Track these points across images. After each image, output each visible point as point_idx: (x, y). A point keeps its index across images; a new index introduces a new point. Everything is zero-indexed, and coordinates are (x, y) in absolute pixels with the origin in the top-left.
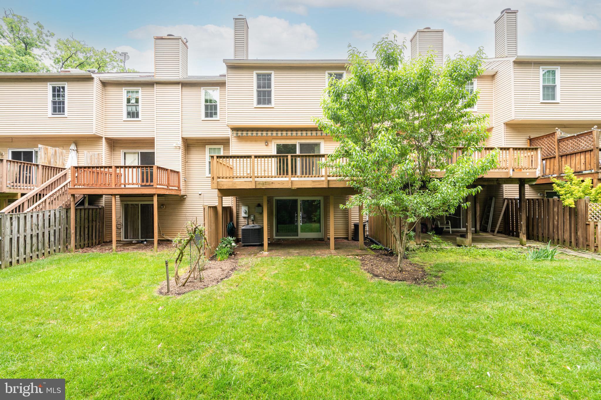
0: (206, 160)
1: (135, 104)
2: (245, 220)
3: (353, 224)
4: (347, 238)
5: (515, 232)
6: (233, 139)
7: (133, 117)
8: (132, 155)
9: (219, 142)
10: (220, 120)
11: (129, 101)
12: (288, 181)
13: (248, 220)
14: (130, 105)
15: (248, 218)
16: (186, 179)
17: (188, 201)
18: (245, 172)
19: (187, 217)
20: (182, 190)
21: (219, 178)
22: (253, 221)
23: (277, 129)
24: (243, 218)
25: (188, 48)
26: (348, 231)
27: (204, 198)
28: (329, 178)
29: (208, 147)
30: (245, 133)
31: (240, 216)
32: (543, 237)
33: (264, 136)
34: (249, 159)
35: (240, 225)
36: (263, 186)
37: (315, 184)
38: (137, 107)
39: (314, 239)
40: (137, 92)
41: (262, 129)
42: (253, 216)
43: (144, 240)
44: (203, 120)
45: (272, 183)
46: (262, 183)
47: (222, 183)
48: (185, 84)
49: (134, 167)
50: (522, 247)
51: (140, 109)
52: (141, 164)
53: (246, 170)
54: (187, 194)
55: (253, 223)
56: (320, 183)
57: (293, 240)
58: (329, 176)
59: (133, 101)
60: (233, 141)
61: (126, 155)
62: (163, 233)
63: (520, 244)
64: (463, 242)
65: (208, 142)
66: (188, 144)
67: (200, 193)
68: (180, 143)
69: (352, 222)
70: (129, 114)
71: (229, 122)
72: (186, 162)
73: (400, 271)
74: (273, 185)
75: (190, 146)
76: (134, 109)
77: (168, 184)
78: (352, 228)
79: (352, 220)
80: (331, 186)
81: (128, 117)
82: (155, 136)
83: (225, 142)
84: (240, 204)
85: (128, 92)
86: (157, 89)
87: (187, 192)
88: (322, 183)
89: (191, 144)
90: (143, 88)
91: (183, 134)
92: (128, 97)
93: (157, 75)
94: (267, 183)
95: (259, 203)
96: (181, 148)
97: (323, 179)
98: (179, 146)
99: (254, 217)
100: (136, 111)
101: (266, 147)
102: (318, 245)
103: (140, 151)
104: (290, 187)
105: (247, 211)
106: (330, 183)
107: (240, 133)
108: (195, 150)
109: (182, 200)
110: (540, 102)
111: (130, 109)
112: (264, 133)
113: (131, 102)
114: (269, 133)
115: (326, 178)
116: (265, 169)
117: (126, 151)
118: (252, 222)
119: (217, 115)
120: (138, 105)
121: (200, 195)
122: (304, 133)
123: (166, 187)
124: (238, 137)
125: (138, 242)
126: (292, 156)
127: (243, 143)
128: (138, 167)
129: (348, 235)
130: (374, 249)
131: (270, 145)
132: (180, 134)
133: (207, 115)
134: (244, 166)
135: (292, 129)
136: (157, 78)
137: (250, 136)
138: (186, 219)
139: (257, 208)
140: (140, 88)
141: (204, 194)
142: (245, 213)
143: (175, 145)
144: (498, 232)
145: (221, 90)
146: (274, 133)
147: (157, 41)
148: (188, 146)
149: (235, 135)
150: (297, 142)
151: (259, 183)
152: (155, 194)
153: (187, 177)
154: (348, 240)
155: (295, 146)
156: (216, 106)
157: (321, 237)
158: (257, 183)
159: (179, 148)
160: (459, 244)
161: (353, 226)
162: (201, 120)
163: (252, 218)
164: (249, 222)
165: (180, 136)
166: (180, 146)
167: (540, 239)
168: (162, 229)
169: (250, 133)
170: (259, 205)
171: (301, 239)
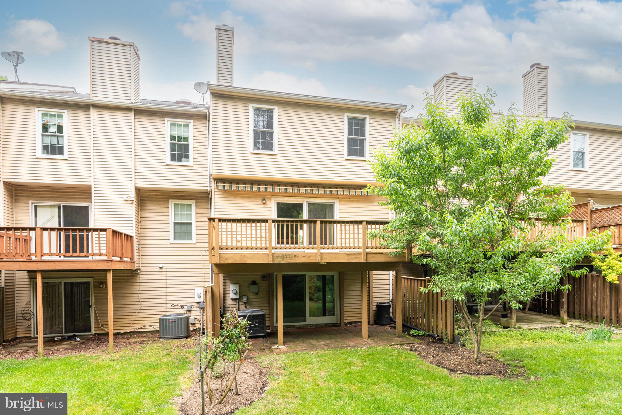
0: (170, 220)
1: (56, 134)
2: (235, 303)
3: (375, 304)
5: (547, 309)
6: (216, 193)
7: (53, 153)
8: (48, 210)
9: (188, 196)
10: (194, 166)
11: (45, 128)
12: (316, 253)
13: (239, 303)
14: (48, 135)
15: (239, 299)
16: (140, 246)
17: (142, 278)
18: (234, 239)
19: (141, 300)
20: (136, 262)
21: (222, 249)
22: (245, 303)
23: (280, 184)
24: (231, 300)
25: (139, 60)
26: (369, 313)
27: (168, 273)
28: (368, 251)
29: (172, 203)
30: (235, 187)
31: (227, 298)
32: (580, 314)
33: (262, 192)
34: (263, 225)
35: (227, 309)
36: (283, 260)
37: (350, 257)
38: (60, 139)
39: (326, 325)
40: (60, 116)
41: (259, 182)
42: (246, 296)
43: (72, 334)
44: (167, 165)
45: (295, 256)
46: (281, 255)
47: (226, 256)
48: (139, 112)
49: (52, 229)
50: (564, 326)
51: (66, 142)
52: (65, 225)
53: (235, 236)
54: (140, 268)
55: (246, 307)
56: (356, 257)
57: (299, 327)
58: (367, 248)
59: (53, 129)
60: (216, 196)
61: (38, 209)
62: (103, 323)
63: (561, 323)
64: (508, 322)
65: (172, 196)
66: (141, 197)
67: (161, 266)
68: (133, 195)
69: (374, 302)
70: (45, 148)
71: (214, 171)
72: (140, 222)
73: (479, 363)
74: (296, 258)
75: (145, 200)
76: (54, 141)
77: (122, 254)
78: (374, 309)
79: (374, 299)
80: (370, 260)
81: (43, 153)
82: (92, 184)
83: (198, 197)
84: (227, 281)
85: (44, 115)
86: (94, 115)
87: (140, 265)
88: (358, 256)
89: (146, 198)
90: (70, 112)
91: (137, 182)
92: (44, 122)
93: (94, 95)
94: (288, 256)
95: (253, 279)
96: (135, 203)
97: (360, 251)
98: (132, 199)
99: (248, 299)
100: (58, 144)
101: (262, 206)
102: (341, 333)
103: (62, 204)
104: (320, 262)
105: (238, 291)
106: (369, 256)
107: (228, 186)
108: (153, 205)
109: (134, 276)
110: (570, 169)
111: (47, 141)
112: (263, 188)
113: (50, 130)
114: (269, 188)
115: (364, 251)
116: (261, 235)
117: (37, 203)
118: (244, 306)
119: (188, 158)
120: (62, 136)
121: (161, 268)
122: (315, 190)
123: (119, 259)
124: (224, 191)
125: (63, 339)
126: (322, 222)
127: (230, 199)
128: (59, 230)
129: (369, 318)
130: (417, 335)
131: (268, 203)
132: (133, 182)
133: (173, 158)
134: (233, 230)
135: (299, 185)
136: (94, 98)
137: (242, 191)
138: (139, 303)
139: (252, 286)
140: (66, 111)
141: (167, 268)
142: (235, 294)
143: (125, 197)
144: (529, 310)
145: (195, 124)
146: (276, 189)
147: (94, 44)
148: (141, 200)
149: (221, 188)
150: (305, 202)
151: (278, 256)
152: (109, 270)
153: (140, 243)
154: (370, 324)
155: (301, 206)
156: (187, 147)
157: (335, 322)
158: (275, 255)
159: (131, 202)
160: (506, 325)
161: (375, 307)
162: (165, 164)
163: (245, 299)
164: (240, 306)
165: (133, 185)
166: (134, 199)
167: (577, 317)
168: (101, 318)
169: (242, 187)
170: (254, 283)
171: (309, 325)
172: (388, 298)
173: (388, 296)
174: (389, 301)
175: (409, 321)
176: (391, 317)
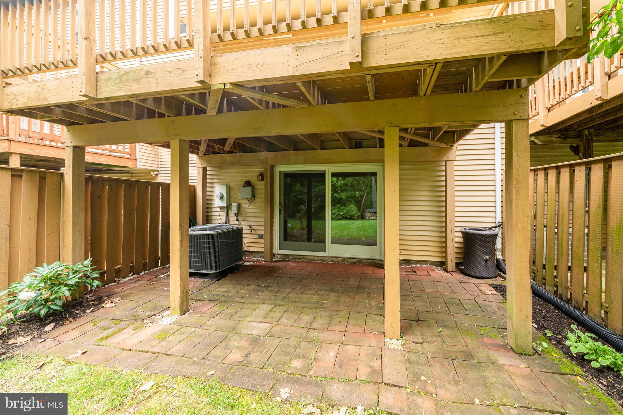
2: (221, 214)
3: (458, 230)
4: (443, 265)
22: (236, 214)
26: (446, 247)
31: (213, 205)
39: (360, 260)
42: (237, 204)
69: (457, 224)
78: (457, 240)
95: (247, 179)
99: (239, 208)
105: (225, 196)
118: (236, 218)
129: (446, 257)
139: (245, 189)
142: (222, 200)
154: (446, 271)
157: (377, 257)
158: (103, 77)
161: (460, 235)
163: (234, 208)
170: (248, 184)
171: (331, 257)
172: (493, 220)
173: (492, 214)
174: (493, 225)
175: (549, 279)
176: (497, 260)
